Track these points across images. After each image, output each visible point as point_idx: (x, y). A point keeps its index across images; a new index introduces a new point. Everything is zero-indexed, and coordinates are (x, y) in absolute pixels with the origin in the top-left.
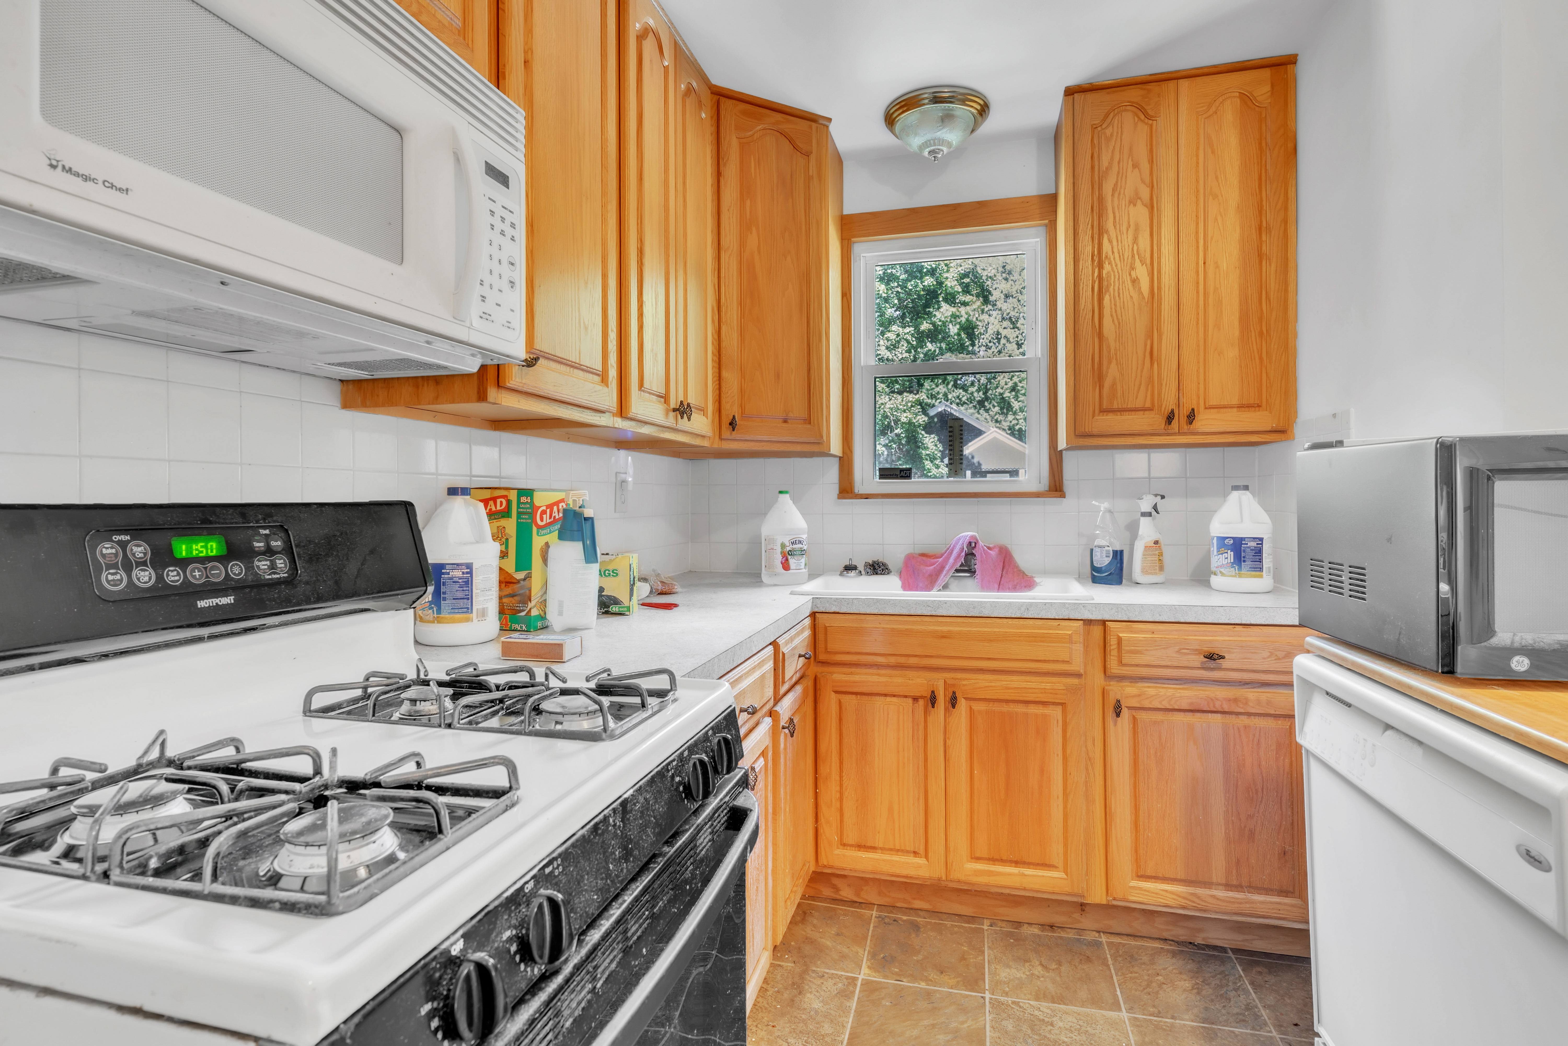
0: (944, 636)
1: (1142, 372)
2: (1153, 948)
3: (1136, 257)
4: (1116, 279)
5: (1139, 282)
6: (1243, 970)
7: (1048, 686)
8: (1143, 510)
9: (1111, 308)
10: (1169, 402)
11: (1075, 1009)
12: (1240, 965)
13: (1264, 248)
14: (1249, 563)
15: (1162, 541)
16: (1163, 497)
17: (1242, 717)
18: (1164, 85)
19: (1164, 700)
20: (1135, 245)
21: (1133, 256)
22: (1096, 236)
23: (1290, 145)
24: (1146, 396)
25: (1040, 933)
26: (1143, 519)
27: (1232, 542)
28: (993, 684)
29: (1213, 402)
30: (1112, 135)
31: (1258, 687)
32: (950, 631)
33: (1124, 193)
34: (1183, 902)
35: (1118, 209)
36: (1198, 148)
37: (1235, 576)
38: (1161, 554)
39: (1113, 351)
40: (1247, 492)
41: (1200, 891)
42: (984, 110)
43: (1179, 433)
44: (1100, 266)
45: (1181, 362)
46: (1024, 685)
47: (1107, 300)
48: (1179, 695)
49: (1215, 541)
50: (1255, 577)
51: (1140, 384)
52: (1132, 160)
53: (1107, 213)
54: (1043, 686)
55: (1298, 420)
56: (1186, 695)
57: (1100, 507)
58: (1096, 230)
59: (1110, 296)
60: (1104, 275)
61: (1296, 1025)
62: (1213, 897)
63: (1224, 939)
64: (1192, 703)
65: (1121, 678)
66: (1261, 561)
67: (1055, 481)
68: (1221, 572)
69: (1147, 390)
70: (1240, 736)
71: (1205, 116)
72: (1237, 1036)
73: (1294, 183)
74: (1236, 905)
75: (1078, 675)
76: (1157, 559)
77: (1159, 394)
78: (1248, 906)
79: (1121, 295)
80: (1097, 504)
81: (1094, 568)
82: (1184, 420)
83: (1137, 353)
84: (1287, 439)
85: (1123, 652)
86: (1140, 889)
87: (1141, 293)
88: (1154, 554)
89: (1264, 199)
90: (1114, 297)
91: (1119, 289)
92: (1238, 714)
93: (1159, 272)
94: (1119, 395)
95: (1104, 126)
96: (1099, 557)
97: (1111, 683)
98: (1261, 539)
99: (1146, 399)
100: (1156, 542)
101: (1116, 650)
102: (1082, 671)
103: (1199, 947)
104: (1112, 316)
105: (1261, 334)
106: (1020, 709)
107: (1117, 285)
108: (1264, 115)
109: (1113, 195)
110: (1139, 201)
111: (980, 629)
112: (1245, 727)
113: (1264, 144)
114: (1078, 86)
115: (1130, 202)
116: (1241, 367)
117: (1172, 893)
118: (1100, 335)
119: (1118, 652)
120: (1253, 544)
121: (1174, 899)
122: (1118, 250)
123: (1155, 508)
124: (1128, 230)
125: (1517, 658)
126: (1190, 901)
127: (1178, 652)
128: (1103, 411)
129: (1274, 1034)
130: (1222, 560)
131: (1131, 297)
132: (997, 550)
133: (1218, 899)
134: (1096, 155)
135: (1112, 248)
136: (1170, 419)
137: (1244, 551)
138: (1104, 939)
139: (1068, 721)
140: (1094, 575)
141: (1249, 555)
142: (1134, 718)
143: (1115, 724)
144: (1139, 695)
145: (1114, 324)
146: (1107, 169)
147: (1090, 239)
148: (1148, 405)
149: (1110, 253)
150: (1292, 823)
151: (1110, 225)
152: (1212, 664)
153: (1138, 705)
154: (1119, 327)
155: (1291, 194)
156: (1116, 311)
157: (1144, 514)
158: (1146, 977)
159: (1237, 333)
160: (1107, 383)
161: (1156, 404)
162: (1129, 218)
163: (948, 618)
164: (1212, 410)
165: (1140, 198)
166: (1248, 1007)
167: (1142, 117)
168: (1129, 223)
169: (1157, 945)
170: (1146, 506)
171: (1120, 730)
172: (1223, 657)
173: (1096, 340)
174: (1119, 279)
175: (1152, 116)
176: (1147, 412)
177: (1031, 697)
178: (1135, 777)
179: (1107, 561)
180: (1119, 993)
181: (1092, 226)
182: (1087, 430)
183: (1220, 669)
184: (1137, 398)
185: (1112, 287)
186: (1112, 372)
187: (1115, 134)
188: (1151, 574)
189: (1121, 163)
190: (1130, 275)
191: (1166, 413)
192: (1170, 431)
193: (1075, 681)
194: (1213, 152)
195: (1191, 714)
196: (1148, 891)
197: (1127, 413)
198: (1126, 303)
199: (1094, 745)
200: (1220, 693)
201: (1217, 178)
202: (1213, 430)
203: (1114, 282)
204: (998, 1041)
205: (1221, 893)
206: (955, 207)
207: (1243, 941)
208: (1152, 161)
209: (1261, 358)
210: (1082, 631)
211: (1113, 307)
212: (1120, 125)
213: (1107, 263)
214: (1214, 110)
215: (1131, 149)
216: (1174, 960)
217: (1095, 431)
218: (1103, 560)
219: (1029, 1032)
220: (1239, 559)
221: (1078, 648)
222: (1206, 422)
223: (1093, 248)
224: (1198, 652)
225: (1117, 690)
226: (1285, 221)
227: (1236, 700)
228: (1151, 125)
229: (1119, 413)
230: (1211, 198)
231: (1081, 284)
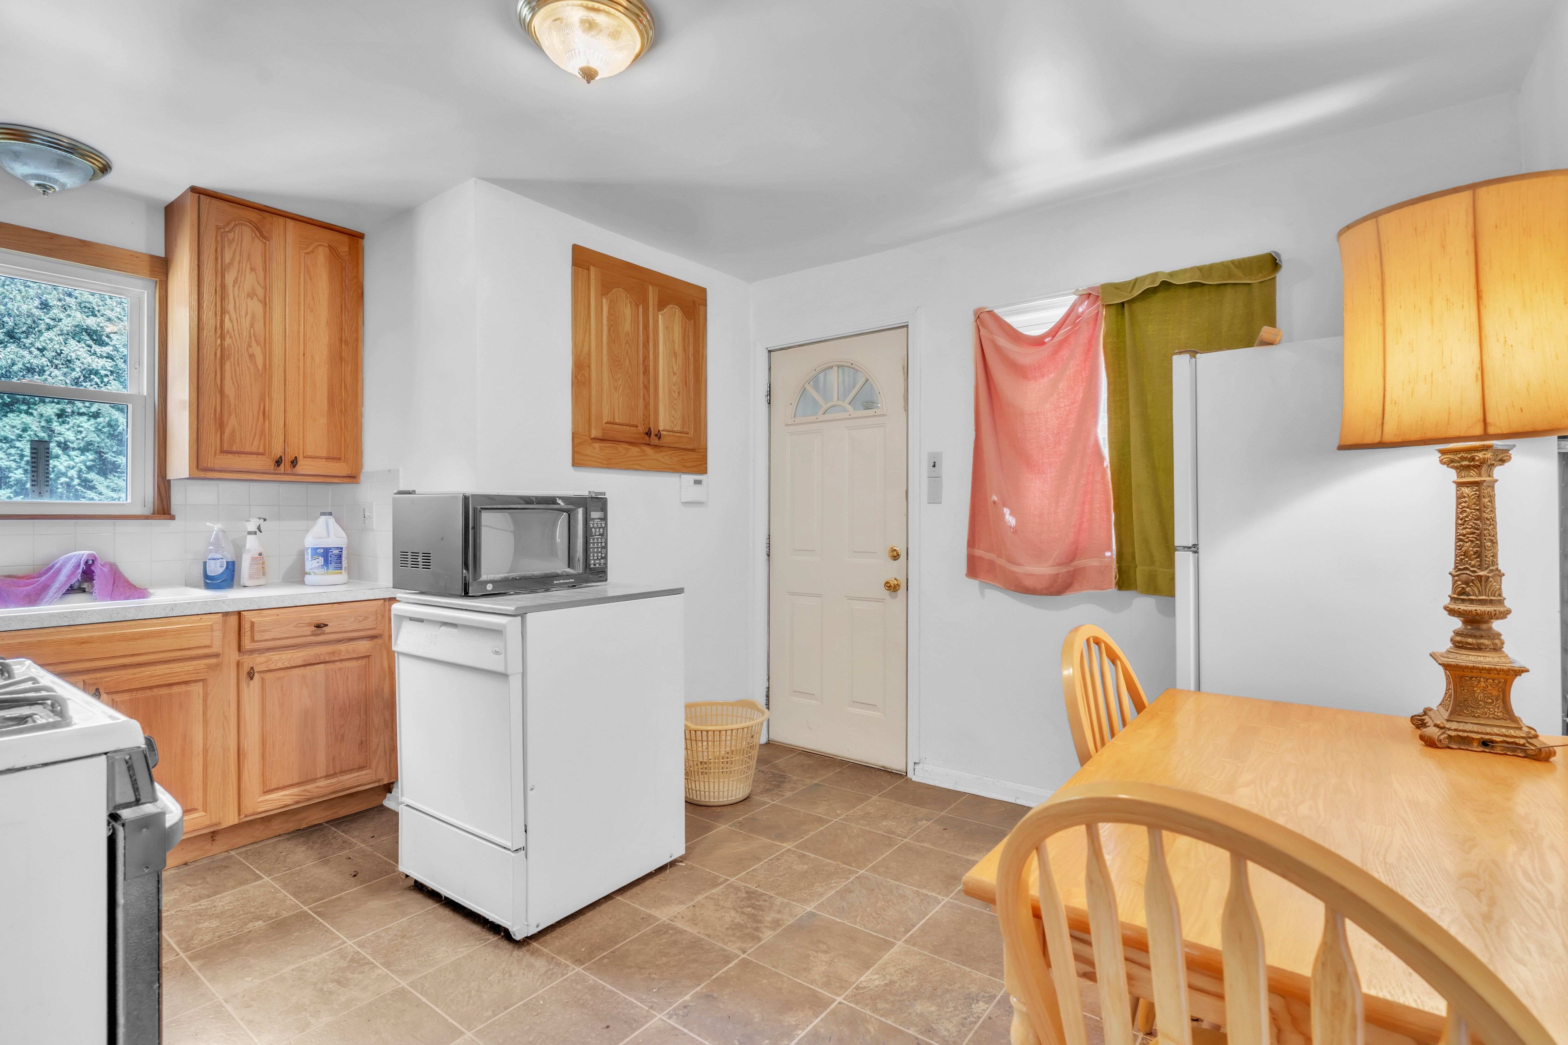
0: (83, 642)
1: (256, 425)
2: (272, 843)
3: (253, 338)
4: (236, 352)
5: (255, 358)
6: (336, 828)
7: (191, 668)
8: (249, 530)
9: (232, 373)
10: (277, 451)
11: (229, 892)
12: (333, 827)
13: (343, 354)
14: (333, 565)
15: (264, 554)
16: (265, 520)
17: (336, 663)
18: (276, 218)
19: (285, 662)
20: (252, 329)
21: (250, 337)
22: (219, 314)
23: (360, 291)
24: (260, 444)
25: (177, 871)
26: (249, 537)
27: (322, 551)
28: (137, 676)
29: (309, 453)
30: (233, 239)
31: (347, 642)
32: (91, 637)
33: (243, 287)
34: (297, 798)
35: (238, 298)
36: (300, 272)
37: (324, 574)
38: (263, 563)
39: (232, 407)
40: (331, 517)
41: (309, 787)
42: (105, 169)
43: (285, 474)
44: (222, 337)
45: (287, 422)
46: (168, 671)
47: (227, 366)
48: (296, 656)
49: (309, 551)
50: (337, 574)
51: (255, 435)
52: (250, 264)
53: (228, 298)
54: (186, 669)
55: (363, 471)
56: (299, 656)
57: (213, 527)
58: (219, 309)
59: (231, 363)
60: (226, 346)
61: (373, 837)
62: (317, 787)
63: (321, 818)
64: (305, 660)
65: (252, 652)
66: (341, 563)
67: (163, 506)
68: (314, 572)
69: (261, 439)
70: (336, 676)
71: (305, 251)
72: (341, 856)
73: (362, 317)
74: (333, 787)
75: (217, 655)
76: (261, 567)
77: (270, 443)
78: (339, 784)
79: (240, 365)
80: (211, 525)
81: (206, 576)
82: (288, 464)
83: (253, 411)
84: (358, 483)
85: (255, 632)
86: (266, 801)
87: (256, 366)
88: (259, 563)
89: (344, 321)
90: (234, 365)
91: (238, 359)
92: (334, 662)
93: (270, 353)
94: (238, 440)
95: (227, 230)
96: (213, 567)
97: (244, 657)
98: (341, 548)
99: (259, 446)
100: (260, 554)
101: (249, 632)
102: (221, 652)
103: (304, 829)
104: (232, 379)
105: (341, 411)
106: (165, 691)
107: (237, 356)
108: (344, 266)
109: (234, 286)
110: (255, 297)
111: (124, 631)
112: (339, 669)
113: (344, 285)
114: (204, 189)
115: (248, 296)
116: (328, 431)
117: (290, 795)
118: (222, 392)
119: (251, 633)
120: (336, 552)
121: (291, 799)
122: (238, 329)
123: (259, 528)
124: (246, 316)
125: (489, 585)
126: (302, 796)
127: (296, 626)
128: (223, 452)
129: (362, 845)
130: (312, 564)
131: (248, 368)
132: (108, 567)
133: (320, 787)
134: (219, 250)
135: (233, 327)
136: (278, 462)
137: (331, 557)
138: (233, 853)
139: (208, 692)
140: (208, 583)
141: (334, 559)
142: (263, 678)
143: (248, 685)
144: (267, 662)
145: (234, 385)
146: (229, 264)
147: (214, 315)
148: (261, 450)
149: (231, 330)
150: (366, 723)
151: (231, 307)
152: (319, 631)
153: (266, 669)
154: (238, 389)
155: (360, 323)
156: (235, 376)
157: (250, 533)
158: (274, 857)
159: (326, 408)
160: (228, 431)
161: (267, 451)
162: (247, 307)
163: (88, 626)
164: (308, 459)
165: (256, 295)
166: (344, 842)
167: (258, 235)
168: (247, 310)
169: (274, 840)
170: (252, 527)
171: (252, 691)
172: (327, 625)
173: (218, 395)
174: (238, 351)
175: (266, 237)
176: (259, 456)
177: (176, 680)
178: (263, 722)
179: (221, 570)
180: (257, 872)
181: (216, 305)
182: (209, 466)
183: (324, 634)
184: (252, 444)
185: (233, 357)
186: (232, 423)
187: (236, 240)
188: (257, 578)
189: (241, 264)
190: (248, 350)
191: (275, 458)
192: (278, 472)
193: (213, 661)
194: (311, 279)
195: (304, 668)
196: (272, 800)
197: (244, 455)
198: (244, 371)
199: (229, 706)
200: (322, 651)
201: (313, 298)
202: (309, 473)
203: (234, 353)
204: (176, 933)
205: (322, 783)
206: (52, 237)
207: (333, 814)
208: (266, 270)
209: (341, 427)
210: (221, 621)
211: (233, 373)
212: (240, 235)
213: (228, 337)
214: (311, 250)
215: (249, 256)
216: (290, 842)
217: (217, 467)
218: (216, 569)
219: (199, 918)
220: (326, 562)
221: (218, 634)
222: (304, 467)
223: (216, 322)
224: (309, 624)
225: (248, 661)
226: (357, 340)
227: (333, 653)
228: (265, 243)
229: (237, 455)
230: (309, 310)
231: (206, 349)
